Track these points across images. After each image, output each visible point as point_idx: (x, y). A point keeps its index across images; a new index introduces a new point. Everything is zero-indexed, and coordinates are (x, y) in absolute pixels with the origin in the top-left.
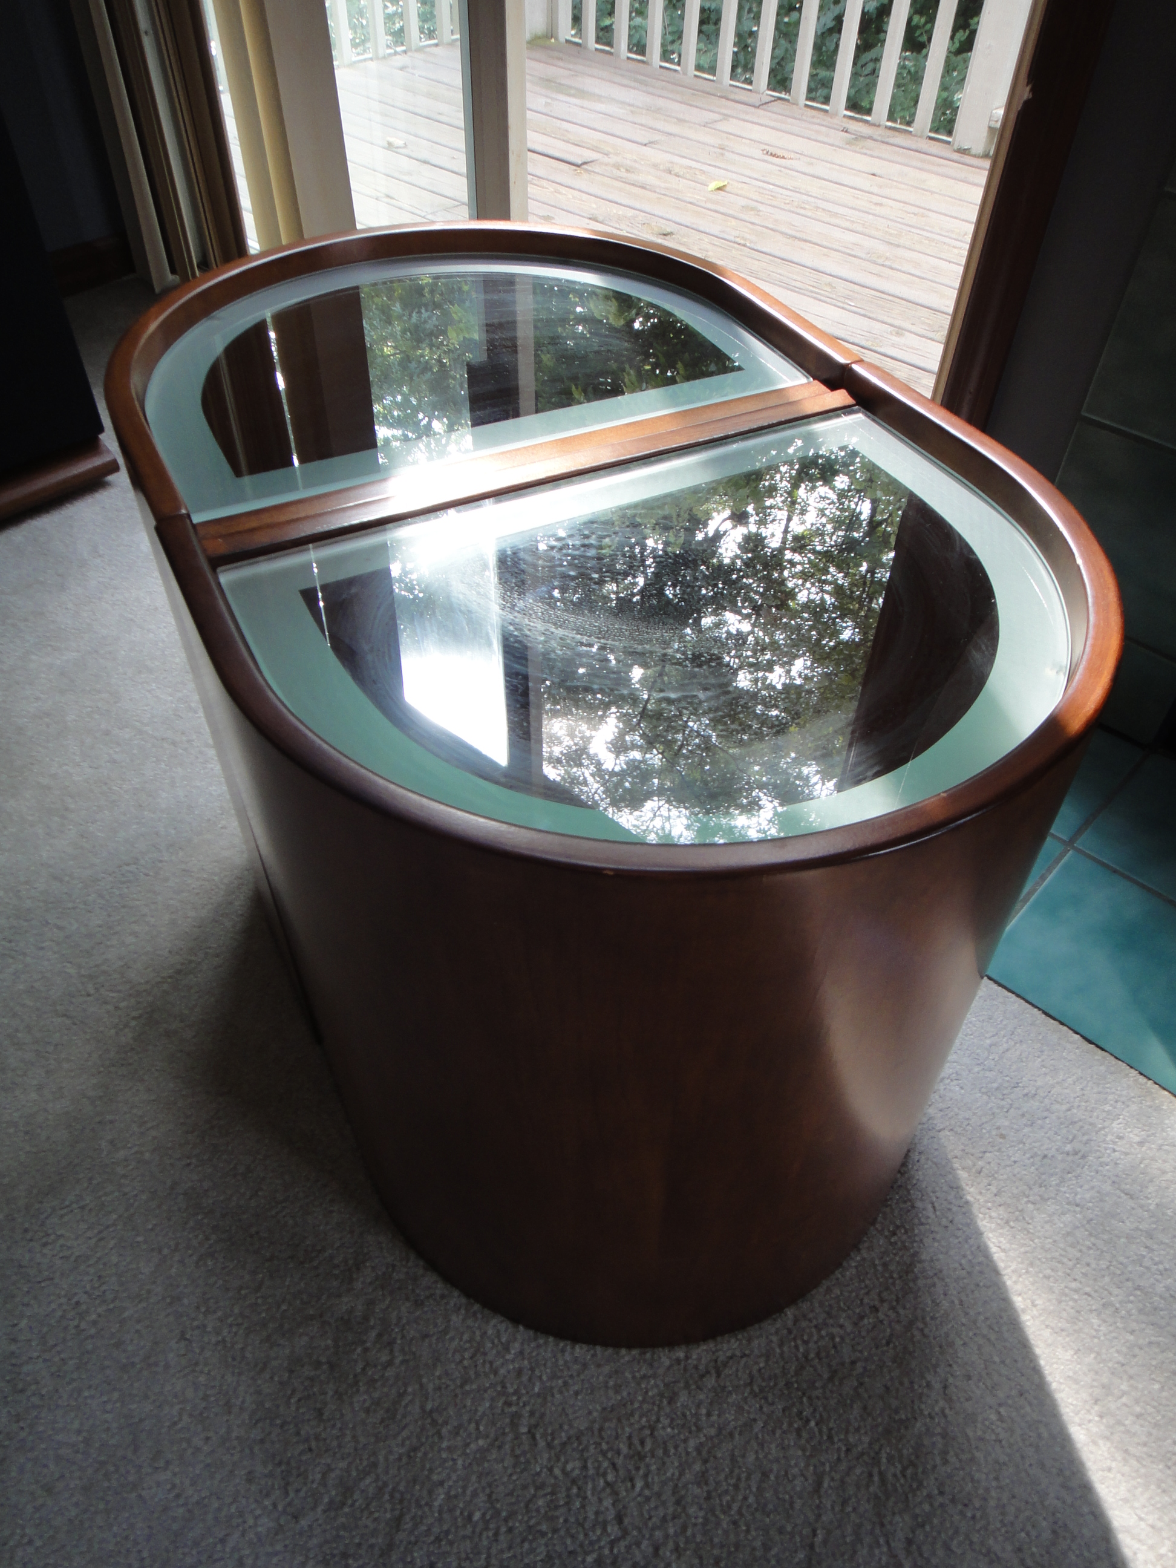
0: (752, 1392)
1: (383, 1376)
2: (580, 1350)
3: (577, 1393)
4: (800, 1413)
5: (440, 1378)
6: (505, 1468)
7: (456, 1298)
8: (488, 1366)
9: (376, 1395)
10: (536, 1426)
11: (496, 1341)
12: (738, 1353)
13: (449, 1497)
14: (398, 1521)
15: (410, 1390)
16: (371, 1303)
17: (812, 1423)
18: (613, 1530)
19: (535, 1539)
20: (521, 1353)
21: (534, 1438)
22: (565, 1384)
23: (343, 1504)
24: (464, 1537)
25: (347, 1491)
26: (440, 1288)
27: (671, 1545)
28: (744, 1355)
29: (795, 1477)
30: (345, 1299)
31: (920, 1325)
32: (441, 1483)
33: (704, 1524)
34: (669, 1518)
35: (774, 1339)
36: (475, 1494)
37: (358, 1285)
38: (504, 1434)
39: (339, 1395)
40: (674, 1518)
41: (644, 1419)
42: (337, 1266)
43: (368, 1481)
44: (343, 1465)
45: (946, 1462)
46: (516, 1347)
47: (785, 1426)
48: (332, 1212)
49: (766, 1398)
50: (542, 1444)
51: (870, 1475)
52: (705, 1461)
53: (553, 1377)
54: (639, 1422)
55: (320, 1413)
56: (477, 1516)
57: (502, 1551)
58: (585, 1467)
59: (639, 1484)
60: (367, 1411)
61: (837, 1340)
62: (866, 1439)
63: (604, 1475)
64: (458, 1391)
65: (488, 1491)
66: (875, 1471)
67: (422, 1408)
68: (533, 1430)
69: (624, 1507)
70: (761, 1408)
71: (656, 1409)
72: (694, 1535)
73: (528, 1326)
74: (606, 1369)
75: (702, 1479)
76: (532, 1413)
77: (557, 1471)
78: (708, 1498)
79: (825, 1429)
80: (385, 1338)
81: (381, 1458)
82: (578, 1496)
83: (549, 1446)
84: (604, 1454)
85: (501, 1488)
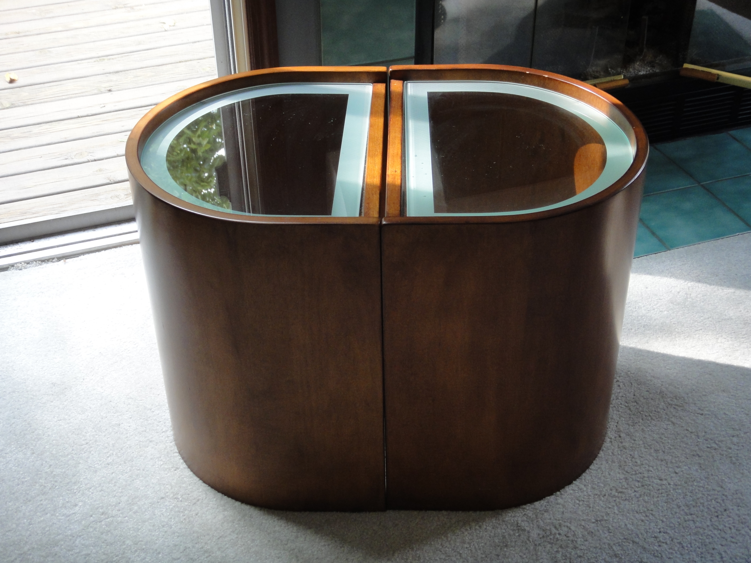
0: (632, 426)
1: (573, 532)
2: (592, 467)
3: (610, 474)
4: (646, 416)
5: (583, 513)
6: (629, 504)
7: (552, 498)
8: (585, 497)
9: (581, 536)
10: (617, 490)
11: (576, 491)
12: (616, 424)
13: (633, 524)
14: (634, 542)
15: (583, 524)
16: (538, 526)
17: (651, 414)
18: (665, 482)
19: (658, 504)
20: (585, 485)
21: (621, 492)
22: (604, 476)
23: (621, 558)
24: (649, 524)
25: (616, 556)
26: (543, 502)
27: (676, 468)
28: (618, 423)
29: (667, 427)
30: (532, 535)
31: (629, 373)
32: (626, 525)
33: (672, 456)
34: (666, 465)
35: (615, 412)
36: (634, 516)
37: (527, 529)
38: (615, 501)
39: (575, 548)
40: (667, 464)
41: (629, 458)
42: (514, 534)
43: (614, 548)
44: (604, 554)
45: (678, 388)
46: (582, 486)
47: (649, 422)
48: (486, 529)
49: (637, 423)
50: (624, 490)
51: (675, 408)
52: (651, 448)
53: (600, 479)
54: (629, 460)
55: (580, 557)
56: (643, 518)
57: (659, 515)
58: (638, 481)
59: (651, 469)
60: (586, 540)
61: (624, 396)
62: (663, 404)
63: (644, 477)
64: (591, 509)
65: (635, 512)
66: (674, 406)
67: (593, 523)
68: (618, 491)
69: (658, 476)
70: (639, 425)
71: (626, 454)
72: (675, 460)
73: (575, 480)
74: (604, 462)
75: (656, 451)
76: (611, 490)
77: (637, 489)
78: (664, 452)
79: (654, 412)
80: (558, 526)
81: (608, 541)
82: (648, 487)
83: (626, 488)
84: (636, 474)
85: (636, 508)
